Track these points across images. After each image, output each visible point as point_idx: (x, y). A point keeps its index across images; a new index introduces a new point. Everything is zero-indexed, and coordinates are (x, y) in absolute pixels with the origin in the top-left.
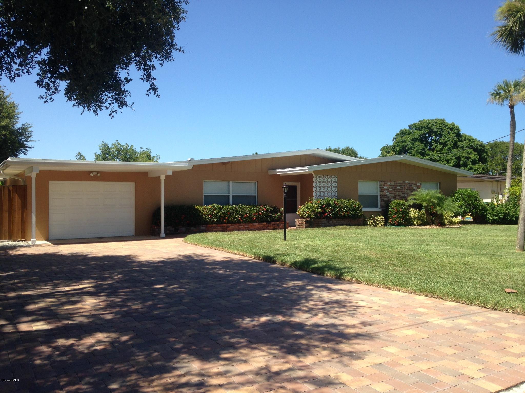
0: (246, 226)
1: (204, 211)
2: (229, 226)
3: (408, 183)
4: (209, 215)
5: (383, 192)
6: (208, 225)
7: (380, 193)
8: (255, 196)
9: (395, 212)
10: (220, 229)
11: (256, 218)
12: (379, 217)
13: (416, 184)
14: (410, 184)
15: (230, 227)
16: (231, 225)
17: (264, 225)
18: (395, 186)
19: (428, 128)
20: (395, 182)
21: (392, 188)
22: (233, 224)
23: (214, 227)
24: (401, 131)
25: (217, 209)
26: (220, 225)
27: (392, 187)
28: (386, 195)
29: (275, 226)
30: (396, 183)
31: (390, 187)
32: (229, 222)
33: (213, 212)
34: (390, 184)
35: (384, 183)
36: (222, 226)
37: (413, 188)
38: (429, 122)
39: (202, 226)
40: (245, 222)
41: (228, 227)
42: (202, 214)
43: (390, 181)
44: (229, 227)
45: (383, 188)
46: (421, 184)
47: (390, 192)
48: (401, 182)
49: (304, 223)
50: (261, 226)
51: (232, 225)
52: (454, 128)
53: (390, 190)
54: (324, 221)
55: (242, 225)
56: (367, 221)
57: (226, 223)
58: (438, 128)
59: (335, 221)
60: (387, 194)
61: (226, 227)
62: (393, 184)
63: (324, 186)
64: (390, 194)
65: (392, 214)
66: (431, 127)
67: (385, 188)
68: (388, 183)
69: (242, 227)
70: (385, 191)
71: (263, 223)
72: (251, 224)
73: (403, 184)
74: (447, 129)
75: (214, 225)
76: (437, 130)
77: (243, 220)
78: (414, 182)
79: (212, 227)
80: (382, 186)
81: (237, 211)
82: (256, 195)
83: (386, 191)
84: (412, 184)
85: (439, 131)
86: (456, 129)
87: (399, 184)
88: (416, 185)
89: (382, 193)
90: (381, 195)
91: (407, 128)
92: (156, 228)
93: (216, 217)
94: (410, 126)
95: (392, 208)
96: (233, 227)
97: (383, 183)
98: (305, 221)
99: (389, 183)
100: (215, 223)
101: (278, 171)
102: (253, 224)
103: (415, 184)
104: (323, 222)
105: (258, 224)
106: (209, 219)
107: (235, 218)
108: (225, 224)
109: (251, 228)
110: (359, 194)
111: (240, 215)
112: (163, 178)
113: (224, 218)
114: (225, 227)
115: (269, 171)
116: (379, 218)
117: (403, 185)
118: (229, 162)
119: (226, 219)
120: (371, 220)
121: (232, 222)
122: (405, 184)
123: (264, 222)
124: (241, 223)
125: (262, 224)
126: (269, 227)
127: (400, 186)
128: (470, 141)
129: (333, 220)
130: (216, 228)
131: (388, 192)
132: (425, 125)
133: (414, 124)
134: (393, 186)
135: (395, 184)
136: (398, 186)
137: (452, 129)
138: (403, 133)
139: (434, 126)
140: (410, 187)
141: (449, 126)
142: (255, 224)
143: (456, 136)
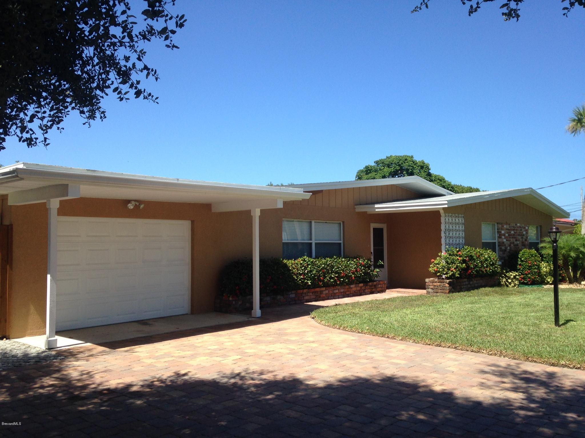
0: (342, 291)
1: (294, 269)
2: (323, 291)
3: (519, 227)
4: (301, 275)
5: (500, 238)
6: (299, 291)
7: (498, 240)
8: (341, 244)
9: (528, 266)
10: (313, 297)
11: (354, 277)
12: (511, 273)
15: (324, 292)
17: (361, 287)
18: (510, 230)
19: (399, 165)
20: (509, 224)
22: (328, 288)
23: (305, 293)
24: (367, 167)
25: (309, 264)
26: (313, 290)
27: (508, 231)
28: (503, 243)
29: (372, 289)
31: (506, 232)
32: (324, 285)
33: (306, 268)
35: (501, 226)
36: (315, 292)
38: (399, 158)
39: (291, 293)
40: (343, 284)
41: (321, 293)
42: (292, 273)
45: (501, 232)
46: (528, 228)
48: (514, 225)
49: (447, 285)
50: (358, 288)
51: (326, 290)
52: (425, 167)
53: (506, 235)
55: (337, 289)
58: (410, 166)
60: (504, 240)
61: (319, 292)
63: (456, 230)
64: (506, 240)
65: (523, 268)
66: (402, 164)
67: (503, 232)
68: (505, 226)
69: (337, 291)
70: (502, 237)
71: (360, 285)
72: (347, 287)
73: (516, 227)
74: (417, 167)
75: (305, 291)
76: (409, 168)
77: (340, 281)
79: (303, 293)
80: (500, 230)
81: (332, 267)
82: (342, 242)
83: (504, 237)
84: (522, 227)
85: (411, 169)
86: (426, 168)
87: (513, 227)
89: (500, 240)
90: (499, 242)
91: (373, 164)
92: (231, 299)
93: (310, 277)
94: (377, 162)
95: (522, 261)
96: (327, 292)
98: (449, 282)
101: (376, 206)
102: (350, 286)
105: (355, 285)
106: (302, 281)
107: (331, 278)
108: (318, 287)
109: (347, 293)
110: (483, 241)
111: (336, 272)
112: (257, 214)
113: (319, 278)
115: (356, 206)
116: (511, 275)
117: (516, 229)
118: (323, 190)
119: (321, 281)
121: (327, 285)
123: (360, 283)
124: (337, 285)
126: (367, 291)
128: (441, 180)
130: (308, 296)
132: (396, 161)
133: (381, 160)
135: (509, 227)
136: (512, 230)
137: (422, 167)
138: (368, 170)
139: (405, 163)
140: (521, 232)
141: (419, 164)
142: (352, 286)
143: (427, 175)
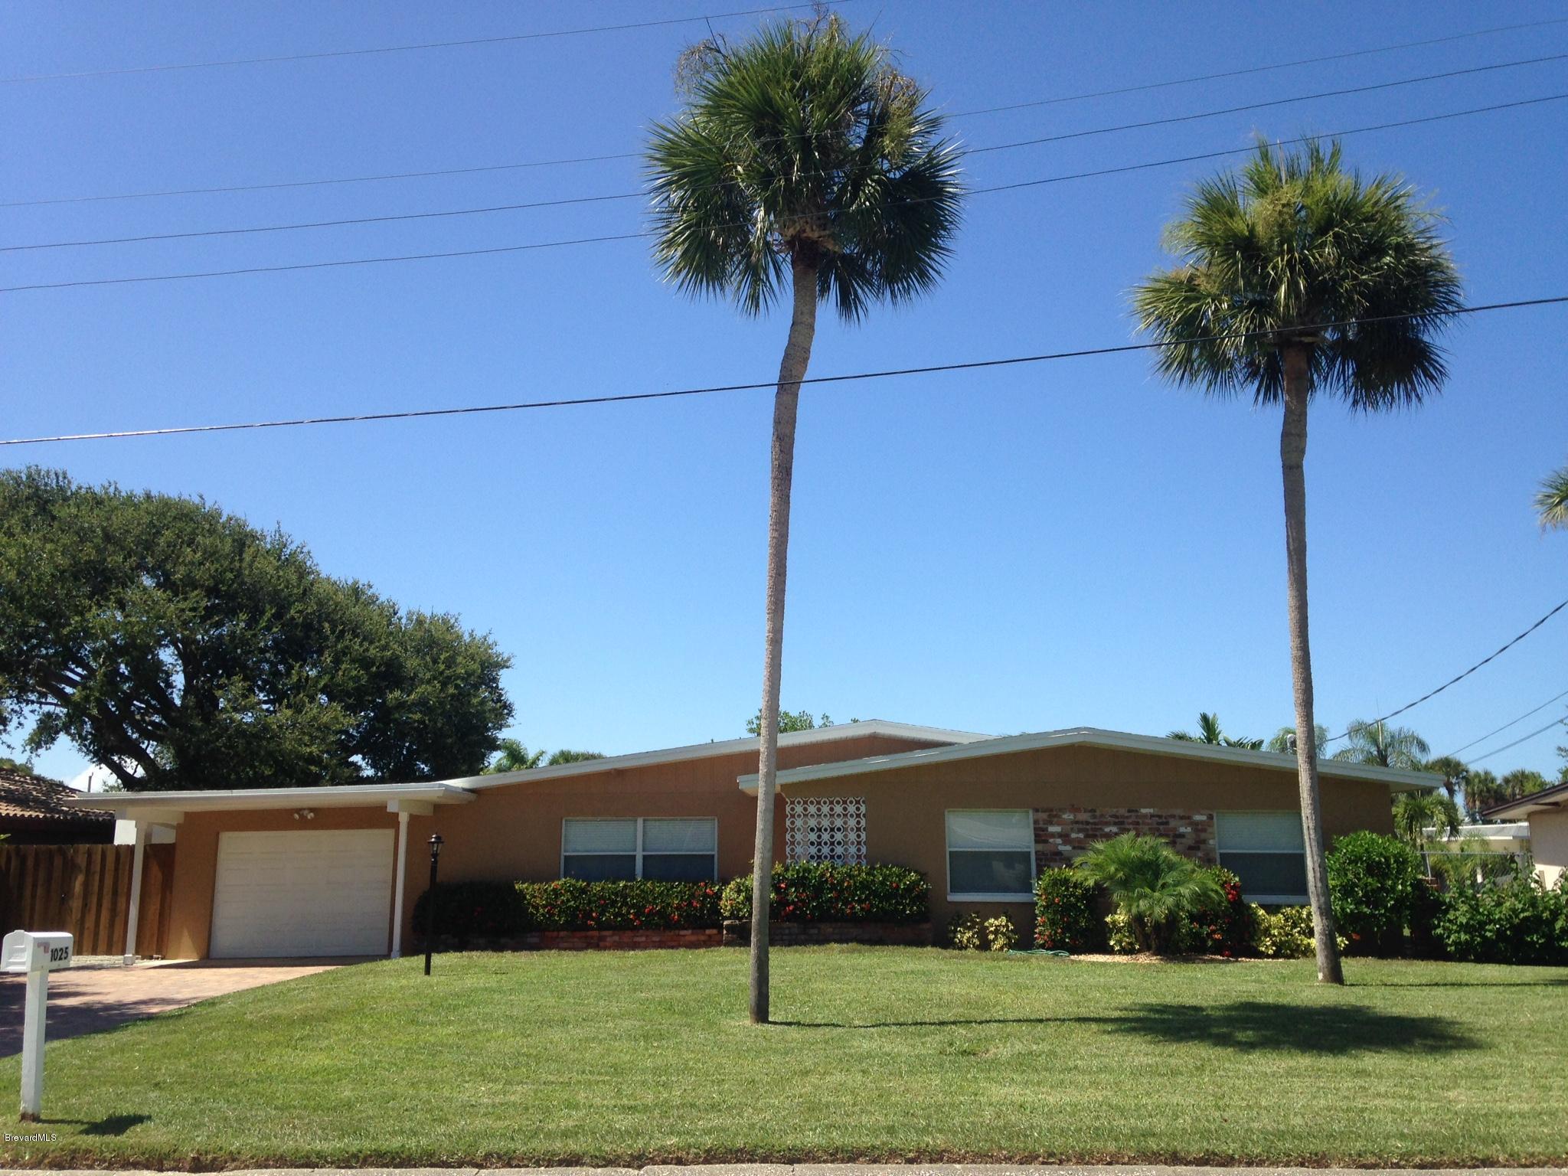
1: (535, 897)
2: (606, 936)
3: (1152, 816)
4: (545, 907)
5: (1046, 842)
6: (547, 933)
7: (1035, 846)
8: (713, 856)
9: (1043, 906)
10: (580, 944)
11: (680, 916)
12: (992, 921)
13: (1189, 818)
14: (1160, 817)
15: (608, 939)
16: (611, 932)
18: (1095, 824)
20: (1093, 811)
21: (1080, 831)
22: (616, 932)
23: (562, 938)
25: (569, 891)
26: (577, 933)
27: (1081, 826)
28: (1057, 853)
30: (1098, 813)
31: (1076, 826)
32: (601, 926)
33: (558, 898)
34: (1072, 817)
35: (1049, 816)
36: (586, 937)
37: (1175, 829)
40: (648, 926)
41: (602, 939)
42: (529, 903)
43: (1074, 809)
44: (605, 941)
45: (1045, 830)
46: (1211, 817)
47: (1077, 845)
48: (1123, 811)
50: (703, 938)
53: (1074, 835)
54: (789, 928)
55: (641, 936)
56: (955, 931)
57: (593, 929)
59: (828, 929)
60: (1061, 848)
61: (595, 938)
62: (1083, 816)
63: (832, 828)
64: (1074, 848)
67: (1052, 829)
68: (1065, 816)
69: (644, 939)
70: (1051, 840)
71: (708, 932)
72: (669, 932)
73: (1127, 817)
75: (558, 933)
77: (641, 921)
78: (1179, 812)
79: (557, 937)
80: (1042, 826)
81: (625, 897)
82: (715, 853)
83: (1059, 841)
84: (1173, 816)
87: (1111, 816)
88: (1187, 821)
89: (1040, 847)
90: (1038, 852)
93: (564, 911)
96: (616, 938)
97: (1043, 816)
99: (1067, 816)
100: (563, 928)
102: (677, 932)
103: (1182, 818)
104: (787, 931)
105: (692, 934)
106: (546, 918)
107: (617, 915)
110: (950, 850)
111: (633, 906)
113: (588, 915)
114: (592, 937)
117: (1130, 821)
118: (632, 768)
119: (593, 919)
120: (969, 928)
121: (609, 927)
122: (1137, 817)
124: (636, 928)
125: (704, 934)
127: (1115, 824)
129: (822, 926)
130: (568, 942)
131: (1065, 843)
134: (1088, 823)
135: (1093, 817)
136: (1107, 824)
140: (1161, 827)
142: (682, 933)
